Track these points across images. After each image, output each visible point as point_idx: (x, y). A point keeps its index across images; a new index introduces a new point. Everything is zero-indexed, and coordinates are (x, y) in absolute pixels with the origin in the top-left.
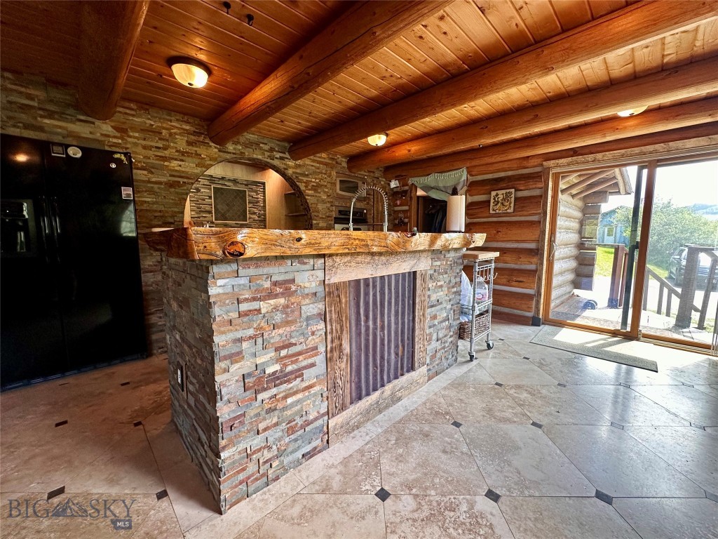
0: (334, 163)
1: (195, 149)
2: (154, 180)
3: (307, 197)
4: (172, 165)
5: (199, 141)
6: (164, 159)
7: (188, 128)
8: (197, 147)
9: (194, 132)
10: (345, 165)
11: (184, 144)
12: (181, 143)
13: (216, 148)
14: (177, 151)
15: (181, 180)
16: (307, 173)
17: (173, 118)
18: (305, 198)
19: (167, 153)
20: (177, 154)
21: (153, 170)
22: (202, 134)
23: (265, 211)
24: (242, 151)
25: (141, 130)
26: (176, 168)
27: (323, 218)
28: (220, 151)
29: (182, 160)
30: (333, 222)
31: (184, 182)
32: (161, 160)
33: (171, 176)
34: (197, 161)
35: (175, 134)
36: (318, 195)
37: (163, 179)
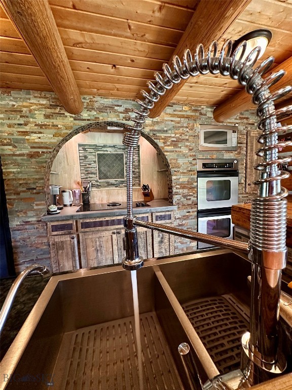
0: (198, 114)
1: (52, 121)
2: (18, 153)
3: (165, 153)
4: (32, 138)
5: (55, 113)
6: (25, 133)
7: (44, 102)
8: (53, 119)
9: (51, 105)
10: (210, 115)
11: (42, 117)
12: (40, 118)
13: (71, 117)
14: (36, 125)
15: (40, 151)
16: (165, 129)
17: (31, 96)
18: (164, 154)
19: (27, 128)
20: (36, 127)
21: (16, 144)
22: (58, 106)
23: (139, 169)
24: (97, 116)
25: (6, 111)
26: (36, 141)
27: (184, 173)
28: (75, 119)
29: (40, 133)
30: (196, 176)
31: (42, 152)
32: (23, 135)
33: (32, 148)
34: (54, 131)
35: (35, 110)
36: (177, 150)
37: (25, 151)
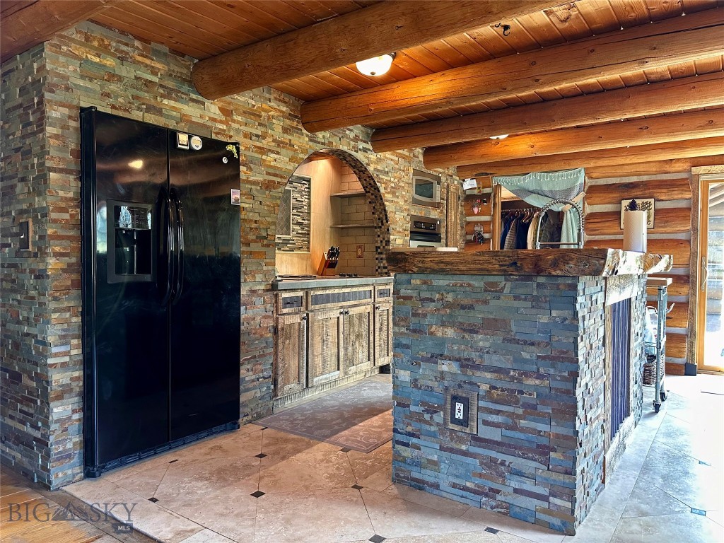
0: (412, 155)
1: (290, 137)
2: (252, 179)
3: (386, 203)
4: (269, 159)
5: (293, 127)
6: (262, 150)
7: (284, 109)
8: (291, 134)
9: (290, 114)
10: (421, 158)
11: (279, 129)
12: (277, 131)
13: (307, 136)
14: (274, 141)
15: (277, 179)
16: (386, 170)
17: (272, 97)
18: (383, 204)
19: (264, 143)
20: (273, 144)
21: (252, 166)
22: (296, 117)
23: (309, 220)
24: (331, 140)
25: (244, 112)
26: (272, 164)
27: (399, 232)
28: (311, 140)
29: (278, 153)
30: (409, 238)
31: (279, 183)
32: (260, 153)
33: (268, 174)
34: (290, 153)
35: (273, 117)
36: (395, 199)
37: (260, 178)
